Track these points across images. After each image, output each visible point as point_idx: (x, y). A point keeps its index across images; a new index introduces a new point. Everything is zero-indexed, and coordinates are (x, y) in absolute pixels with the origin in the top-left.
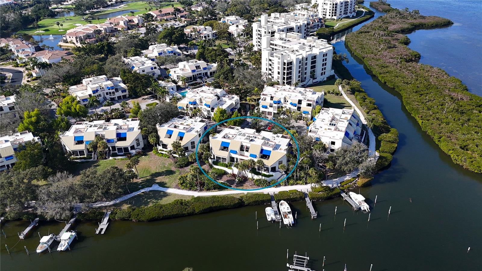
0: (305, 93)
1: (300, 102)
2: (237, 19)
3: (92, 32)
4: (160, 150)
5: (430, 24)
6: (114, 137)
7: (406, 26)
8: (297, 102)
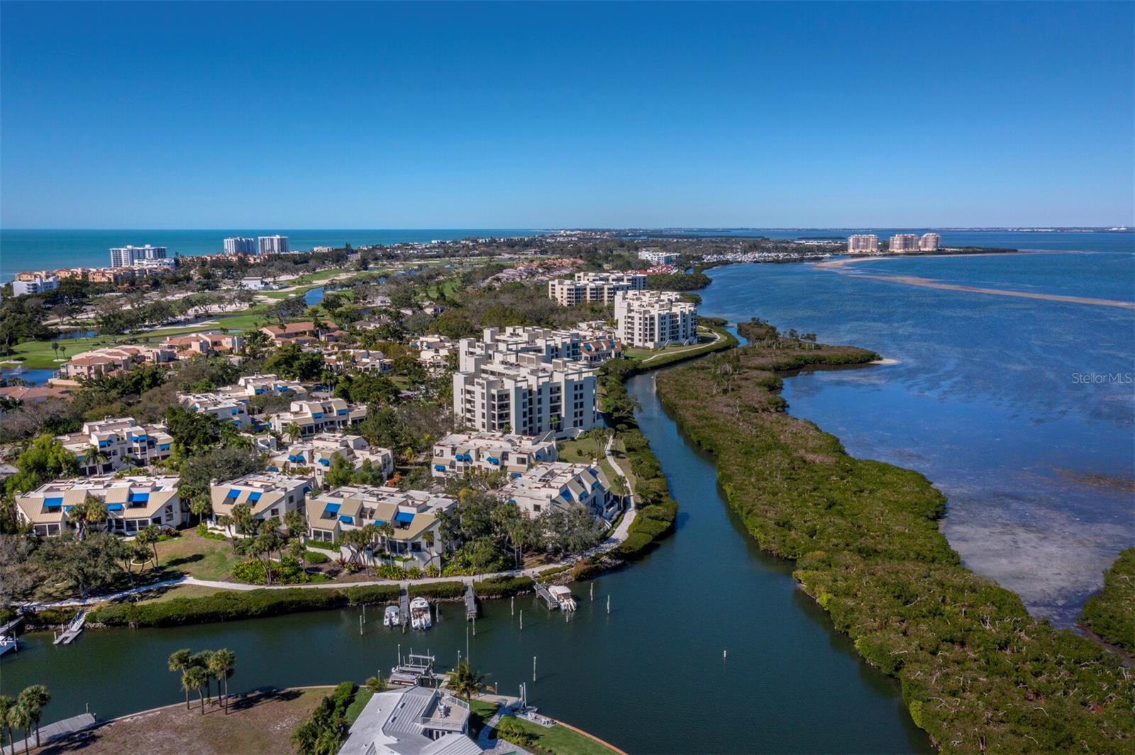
0: (520, 442)
1: (505, 456)
2: (441, 341)
3: (124, 358)
4: (210, 529)
5: (834, 359)
6: (123, 499)
7: (783, 360)
8: (498, 456)
